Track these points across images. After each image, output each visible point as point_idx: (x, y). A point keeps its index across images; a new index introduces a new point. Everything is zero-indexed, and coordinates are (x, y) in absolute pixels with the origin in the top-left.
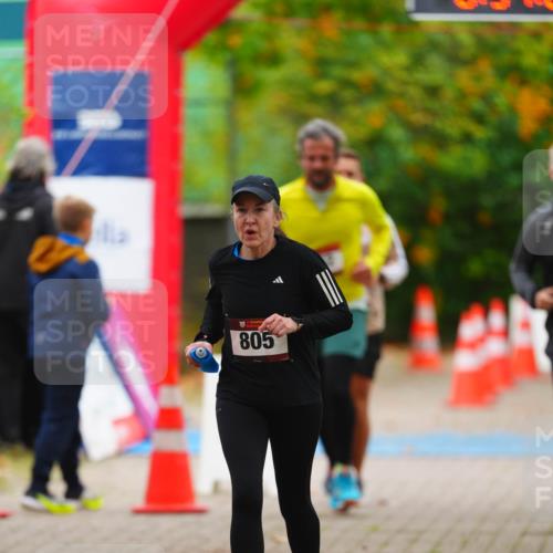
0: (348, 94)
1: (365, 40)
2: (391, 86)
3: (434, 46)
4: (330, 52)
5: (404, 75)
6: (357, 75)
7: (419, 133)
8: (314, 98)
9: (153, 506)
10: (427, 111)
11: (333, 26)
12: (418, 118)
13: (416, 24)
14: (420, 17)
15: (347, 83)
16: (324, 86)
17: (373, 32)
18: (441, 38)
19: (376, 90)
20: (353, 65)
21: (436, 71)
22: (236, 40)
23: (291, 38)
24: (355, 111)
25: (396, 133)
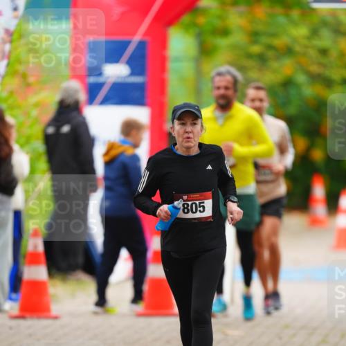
0: (270, 54)
1: (282, 19)
2: (297, 48)
3: (325, 23)
4: (260, 28)
5: (305, 42)
6: (277, 42)
7: (315, 78)
8: (249, 56)
9: (149, 311)
10: (320, 64)
11: (261, 12)
12: (314, 69)
13: (314, 10)
14: (316, 5)
15: (270, 47)
16: (256, 49)
17: (287, 15)
18: (329, 19)
19: (288, 51)
20: (274, 35)
21: (326, 39)
22: (202, 20)
23: (236, 19)
24: (275, 65)
25: (301, 78)
